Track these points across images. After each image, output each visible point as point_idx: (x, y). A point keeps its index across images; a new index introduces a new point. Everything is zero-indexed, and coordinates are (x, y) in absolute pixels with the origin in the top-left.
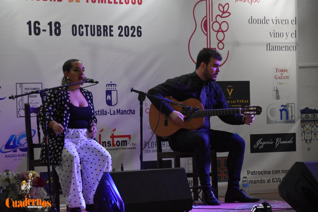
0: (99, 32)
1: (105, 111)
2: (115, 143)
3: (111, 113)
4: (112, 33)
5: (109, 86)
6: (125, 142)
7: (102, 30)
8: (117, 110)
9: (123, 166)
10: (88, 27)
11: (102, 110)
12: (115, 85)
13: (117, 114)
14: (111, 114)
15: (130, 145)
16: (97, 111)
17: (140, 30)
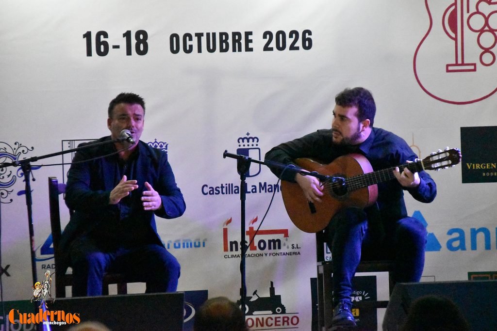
0: (224, 44)
1: (235, 187)
2: (256, 244)
3: (248, 191)
4: (250, 45)
5: (243, 142)
6: (277, 243)
7: (230, 41)
8: (260, 184)
9: (274, 286)
10: (202, 37)
11: (229, 184)
12: (256, 140)
13: (260, 192)
16: (219, 187)
17: (310, 36)
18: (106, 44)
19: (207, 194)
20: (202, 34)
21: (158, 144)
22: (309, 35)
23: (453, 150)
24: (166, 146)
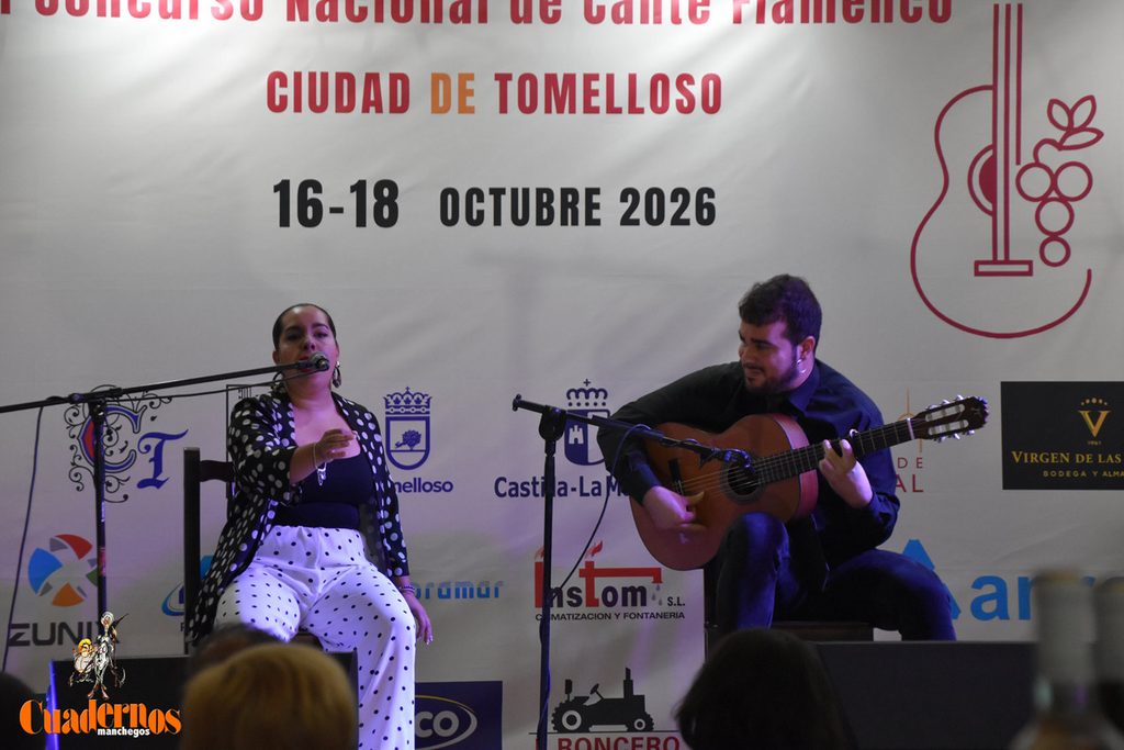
0: (545, 210)
1: (560, 483)
2: (598, 595)
3: (585, 491)
4: (596, 214)
5: (577, 397)
6: (639, 594)
7: (557, 205)
8: (609, 479)
9: (632, 678)
10: (503, 196)
12: (601, 394)
14: (582, 494)
15: (660, 603)
16: (528, 484)
17: (711, 200)
18: (317, 205)
19: (504, 495)
20: (503, 191)
21: (413, 397)
22: (709, 197)
23: (973, 399)
24: (428, 402)
